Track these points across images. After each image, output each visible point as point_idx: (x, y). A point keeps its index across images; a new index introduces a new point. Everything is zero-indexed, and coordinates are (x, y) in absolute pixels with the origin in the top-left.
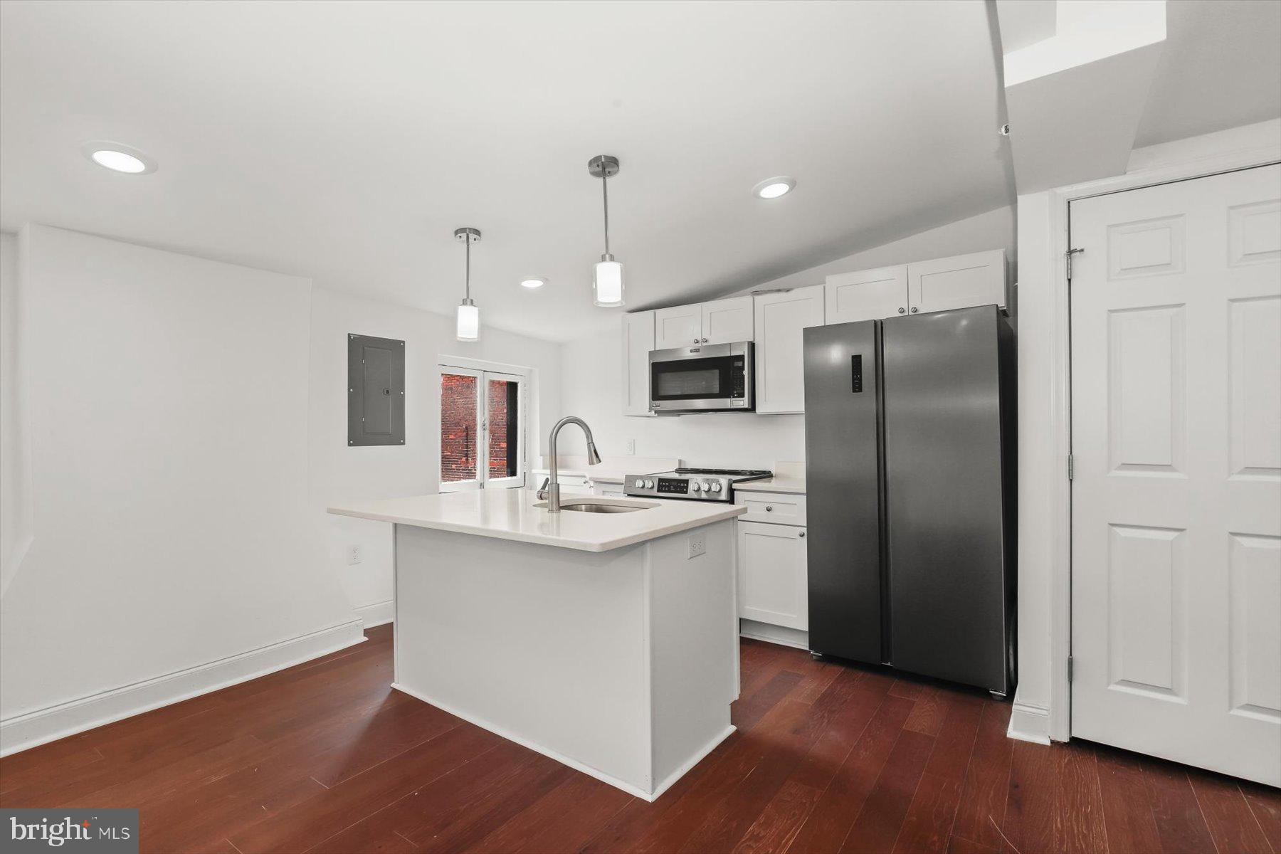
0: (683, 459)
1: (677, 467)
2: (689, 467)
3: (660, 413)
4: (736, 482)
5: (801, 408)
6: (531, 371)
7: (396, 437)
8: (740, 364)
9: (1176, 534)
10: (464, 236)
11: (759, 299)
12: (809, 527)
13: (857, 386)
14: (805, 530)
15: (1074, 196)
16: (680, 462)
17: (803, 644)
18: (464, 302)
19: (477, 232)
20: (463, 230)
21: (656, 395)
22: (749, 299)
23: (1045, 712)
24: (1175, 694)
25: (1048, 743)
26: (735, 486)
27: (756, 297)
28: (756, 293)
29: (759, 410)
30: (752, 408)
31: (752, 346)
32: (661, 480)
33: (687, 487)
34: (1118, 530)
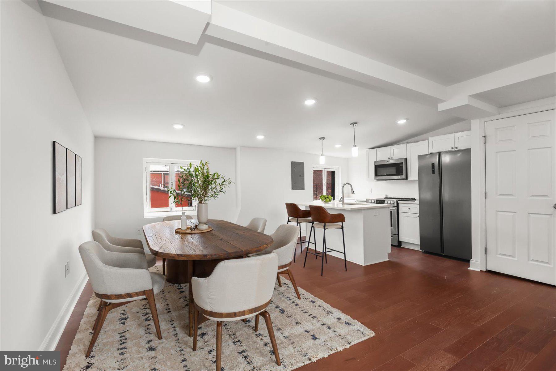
0: (387, 194)
1: (385, 197)
2: (389, 197)
3: (378, 180)
4: (399, 201)
5: (417, 179)
6: (339, 167)
7: (302, 188)
8: (402, 165)
9: (514, 213)
10: (321, 139)
11: (409, 145)
12: (420, 214)
13: (433, 172)
14: (419, 215)
15: (486, 121)
16: (386, 195)
17: (418, 248)
18: (321, 155)
19: (324, 138)
20: (321, 138)
21: (376, 175)
22: (405, 145)
23: (479, 263)
24: (514, 257)
25: (479, 271)
26: (399, 202)
27: (407, 144)
28: (407, 143)
29: (409, 179)
30: (407, 178)
31: (406, 159)
32: (377, 200)
33: (384, 202)
34: (498, 212)
